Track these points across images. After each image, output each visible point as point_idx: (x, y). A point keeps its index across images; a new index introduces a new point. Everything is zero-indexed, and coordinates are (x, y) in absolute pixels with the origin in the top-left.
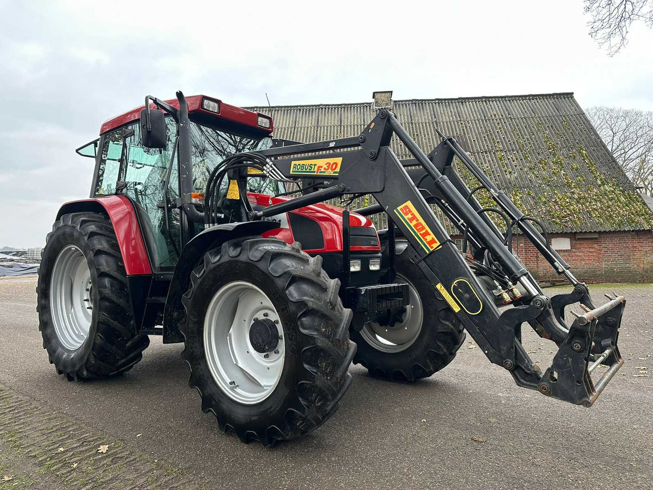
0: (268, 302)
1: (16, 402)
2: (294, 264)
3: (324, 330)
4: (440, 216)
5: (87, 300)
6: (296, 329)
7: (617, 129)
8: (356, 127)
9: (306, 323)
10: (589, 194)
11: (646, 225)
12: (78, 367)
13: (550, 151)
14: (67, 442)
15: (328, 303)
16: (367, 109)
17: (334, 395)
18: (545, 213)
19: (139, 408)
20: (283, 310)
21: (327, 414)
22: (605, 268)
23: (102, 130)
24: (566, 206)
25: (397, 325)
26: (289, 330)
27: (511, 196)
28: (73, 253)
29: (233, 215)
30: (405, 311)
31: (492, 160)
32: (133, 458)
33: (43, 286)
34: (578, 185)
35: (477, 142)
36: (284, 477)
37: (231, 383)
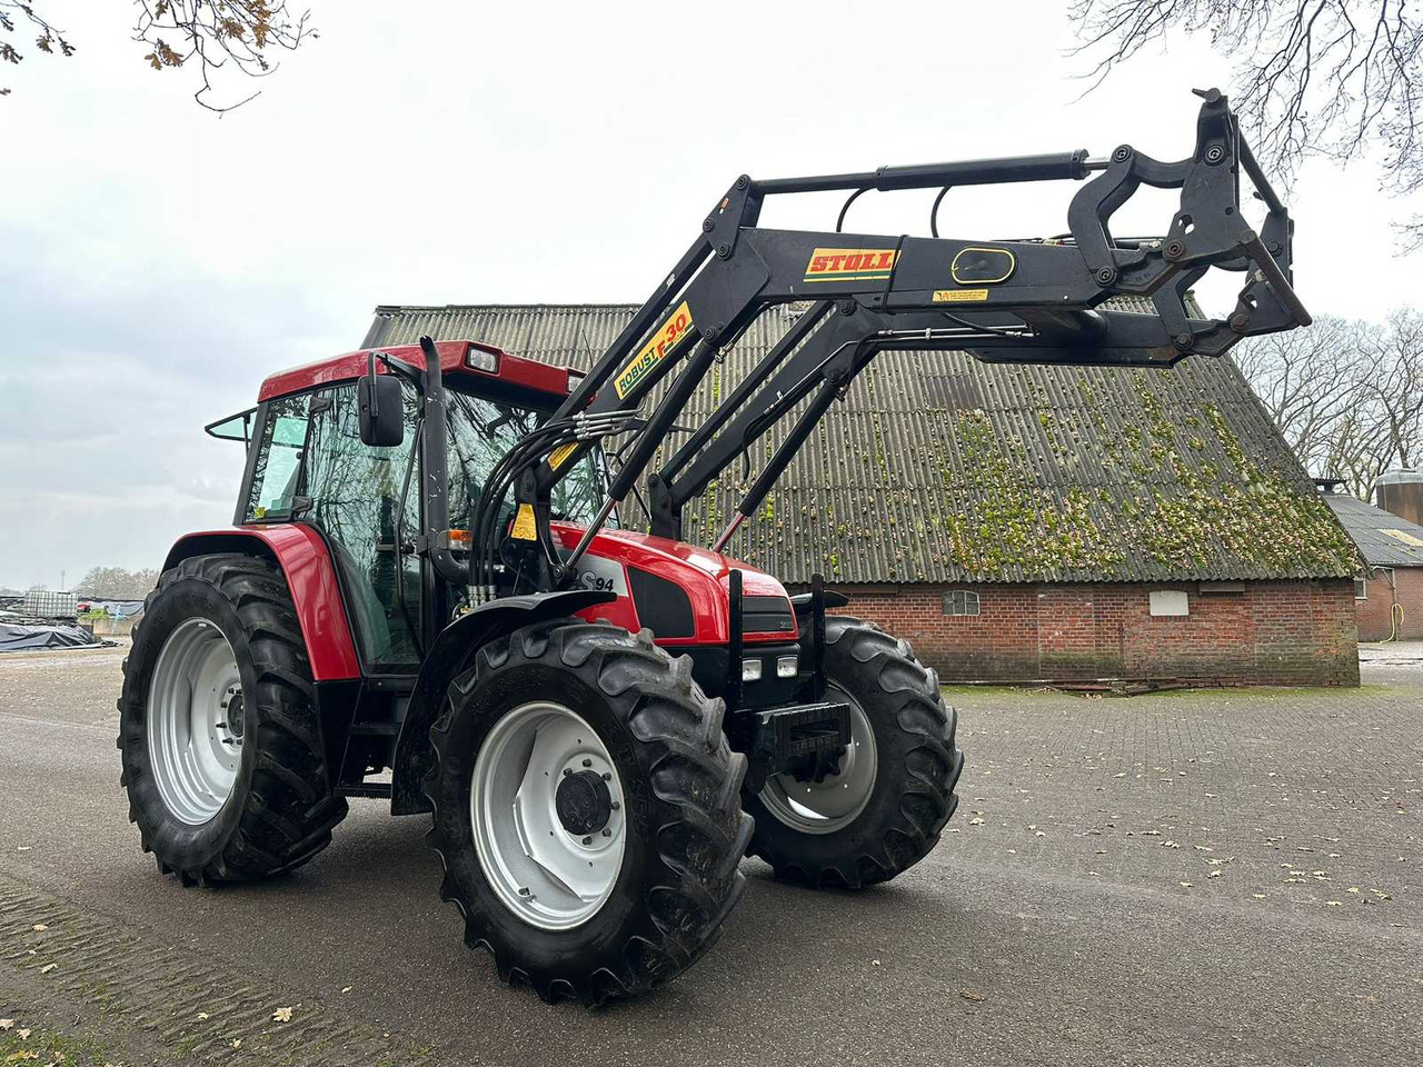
0: (594, 740)
1: (89, 928)
2: (644, 672)
3: (696, 793)
4: (922, 542)
5: (222, 726)
6: (647, 791)
7: (1296, 354)
8: (749, 351)
9: (665, 779)
10: (1226, 502)
11: (1340, 568)
12: (207, 858)
13: (1147, 410)
14: (210, 1002)
15: (704, 744)
16: (771, 316)
17: (714, 911)
18: (1136, 539)
19: (337, 941)
20: (624, 756)
21: (700, 948)
22: (1258, 654)
23: (262, 394)
24: (1179, 526)
25: (829, 779)
26: (634, 792)
27: (1067, 503)
28: (199, 633)
29: (522, 569)
30: (844, 752)
31: (1028, 427)
32: (342, 1030)
33: (133, 697)
34: (1204, 482)
35: (996, 389)
36: (625, 1062)
37: (522, 892)
